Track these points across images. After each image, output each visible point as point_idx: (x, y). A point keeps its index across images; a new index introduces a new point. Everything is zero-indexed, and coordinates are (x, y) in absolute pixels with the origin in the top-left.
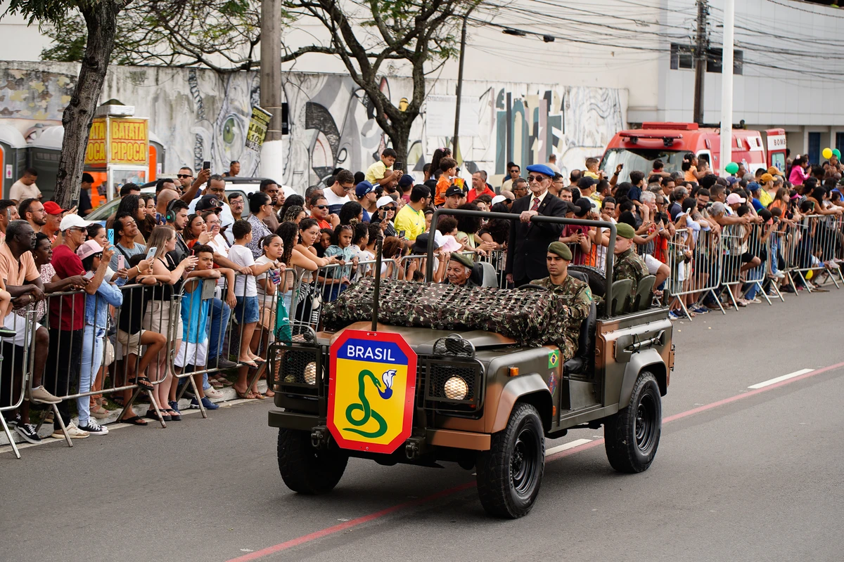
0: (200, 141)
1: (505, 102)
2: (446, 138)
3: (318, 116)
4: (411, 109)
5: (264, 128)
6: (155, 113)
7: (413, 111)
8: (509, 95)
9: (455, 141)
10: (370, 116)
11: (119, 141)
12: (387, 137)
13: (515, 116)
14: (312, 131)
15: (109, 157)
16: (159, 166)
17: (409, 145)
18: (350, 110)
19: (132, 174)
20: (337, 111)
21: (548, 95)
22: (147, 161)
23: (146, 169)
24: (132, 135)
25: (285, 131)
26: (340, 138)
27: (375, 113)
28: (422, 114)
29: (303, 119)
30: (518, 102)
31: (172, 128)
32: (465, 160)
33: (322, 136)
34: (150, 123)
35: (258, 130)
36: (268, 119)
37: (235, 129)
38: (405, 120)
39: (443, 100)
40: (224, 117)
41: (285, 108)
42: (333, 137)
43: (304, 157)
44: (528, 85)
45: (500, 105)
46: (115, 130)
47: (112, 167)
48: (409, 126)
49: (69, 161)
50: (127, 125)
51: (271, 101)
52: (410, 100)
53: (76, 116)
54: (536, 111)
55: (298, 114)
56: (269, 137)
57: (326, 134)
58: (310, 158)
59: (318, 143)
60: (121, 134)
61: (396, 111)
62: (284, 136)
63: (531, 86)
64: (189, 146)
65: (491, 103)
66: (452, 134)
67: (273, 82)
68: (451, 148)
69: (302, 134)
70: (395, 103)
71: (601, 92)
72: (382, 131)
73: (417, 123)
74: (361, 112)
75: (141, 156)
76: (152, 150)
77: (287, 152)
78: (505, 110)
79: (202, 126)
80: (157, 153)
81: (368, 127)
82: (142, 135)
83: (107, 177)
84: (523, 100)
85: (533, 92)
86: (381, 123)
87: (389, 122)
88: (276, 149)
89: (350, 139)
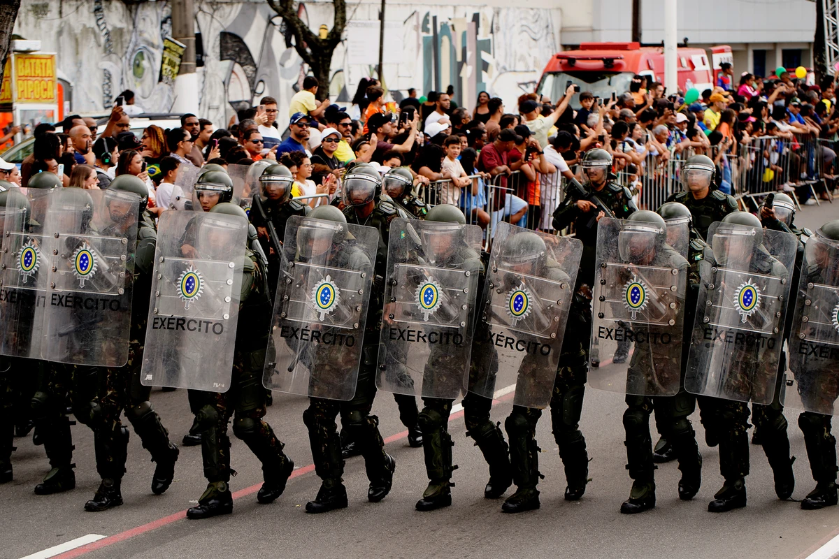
0: (108, 76)
1: (430, 26)
2: (370, 66)
3: (233, 47)
4: (332, 35)
5: (177, 61)
6: (59, 49)
7: (335, 38)
8: (435, 18)
9: (379, 69)
10: (289, 45)
11: (25, 78)
12: (307, 66)
13: (442, 41)
14: (227, 63)
15: (15, 96)
16: (66, 104)
17: (331, 74)
18: (267, 39)
19: (38, 113)
20: (253, 41)
21: (476, 18)
22: (56, 99)
23: (55, 107)
24: (38, 72)
25: (200, 63)
26: (257, 69)
27: (293, 42)
28: (343, 41)
29: (218, 50)
30: (444, 26)
31: (78, 64)
32: (391, 89)
33: (237, 67)
34: (56, 58)
35: (171, 63)
36: (181, 51)
37: (145, 63)
38: (326, 48)
39: (365, 25)
40: (134, 51)
41: (199, 37)
42: (249, 68)
43: (219, 91)
44: (455, 7)
45: (425, 29)
46: (20, 66)
47: (18, 107)
48: (330, 55)
50: (33, 61)
51: (184, 32)
52: (330, 26)
54: (464, 35)
55: (211, 45)
56: (183, 70)
57: (242, 65)
58: (226, 91)
59: (233, 76)
60: (27, 71)
61: (317, 39)
62: (199, 69)
63: (458, 8)
64: (97, 83)
65: (416, 28)
66: (377, 62)
67: (185, 11)
68: (376, 76)
69: (216, 66)
70: (315, 30)
71: (532, 12)
72: (301, 60)
73: (339, 50)
74: (278, 40)
75: (49, 94)
76: (60, 88)
77: (201, 86)
78: (431, 34)
79: (110, 60)
80: (65, 91)
81: (286, 56)
82: (49, 72)
83: (13, 117)
84: (450, 23)
85: (460, 15)
86: (301, 52)
87: (309, 50)
88: (189, 83)
89: (267, 70)
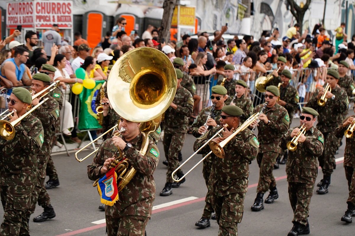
0: (216, 17)
1: (345, 5)
2: (320, 20)
3: (266, 9)
5: (243, 13)
6: (197, 5)
7: (306, 7)
8: (347, 2)
9: (323, 21)
10: (288, 9)
11: (183, 16)
12: (294, 18)
13: (349, 11)
14: (263, 15)
15: (179, 22)
16: (199, 27)
17: (304, 22)
18: (279, 6)
19: (187, 30)
20: (274, 7)
22: (195, 24)
23: (193, 28)
24: (188, 13)
25: (252, 14)
26: (274, 18)
27: (290, 8)
28: (309, 9)
29: (259, 9)
30: (351, 5)
31: (204, 11)
32: (328, 30)
33: (267, 17)
34: (196, 9)
35: (241, 14)
36: (245, 9)
37: (231, 13)
38: (302, 11)
39: (319, 3)
40: (226, 8)
41: (252, 4)
42: (272, 18)
43: (259, 26)
45: (343, 6)
46: (182, 11)
47: (180, 27)
48: (304, 14)
49: (165, 23)
50: (186, 9)
52: (305, 2)
53: (169, 4)
55: (257, 7)
56: (246, 16)
57: (269, 16)
58: (262, 26)
59: (265, 20)
60: (184, 13)
61: (299, 7)
62: (252, 17)
64: (211, 19)
65: (339, 5)
66: (322, 18)
69: (258, 15)
70: (298, 4)
72: (292, 15)
73: (307, 13)
74: (284, 7)
75: (192, 22)
76: (196, 21)
77: (252, 23)
78: (345, 8)
79: (217, 10)
80: (199, 22)
81: (286, 13)
82: (193, 14)
83: (178, 31)
84: (353, 4)
86: (292, 12)
87: (295, 12)
88: (248, 22)
89: (278, 19)
